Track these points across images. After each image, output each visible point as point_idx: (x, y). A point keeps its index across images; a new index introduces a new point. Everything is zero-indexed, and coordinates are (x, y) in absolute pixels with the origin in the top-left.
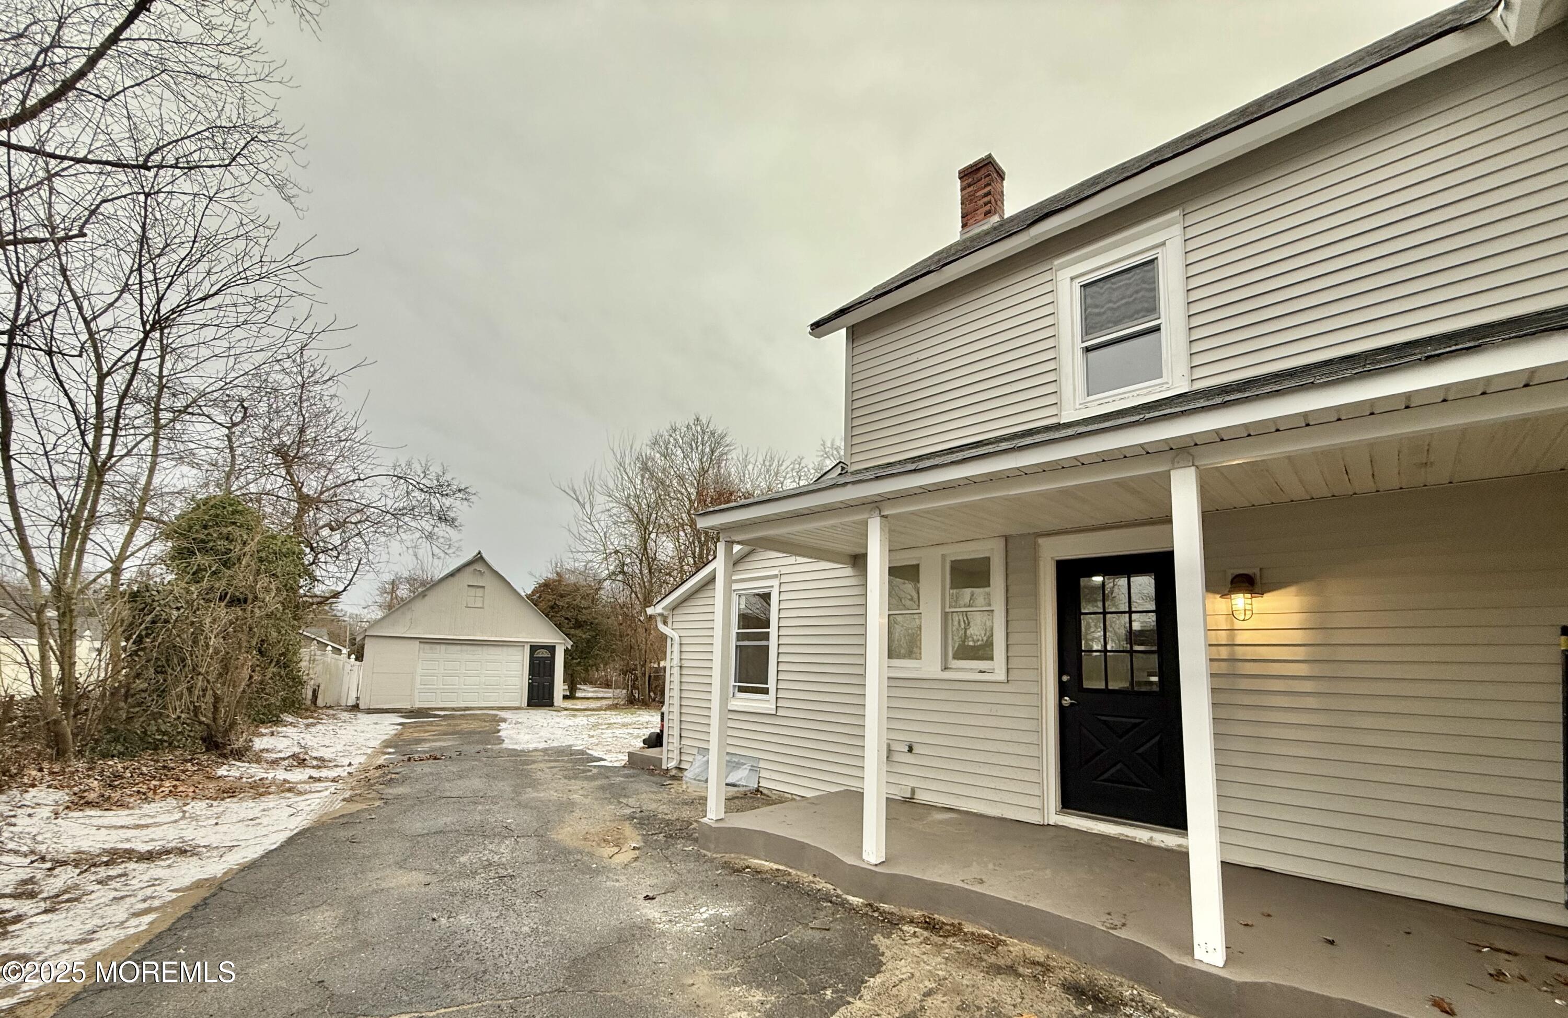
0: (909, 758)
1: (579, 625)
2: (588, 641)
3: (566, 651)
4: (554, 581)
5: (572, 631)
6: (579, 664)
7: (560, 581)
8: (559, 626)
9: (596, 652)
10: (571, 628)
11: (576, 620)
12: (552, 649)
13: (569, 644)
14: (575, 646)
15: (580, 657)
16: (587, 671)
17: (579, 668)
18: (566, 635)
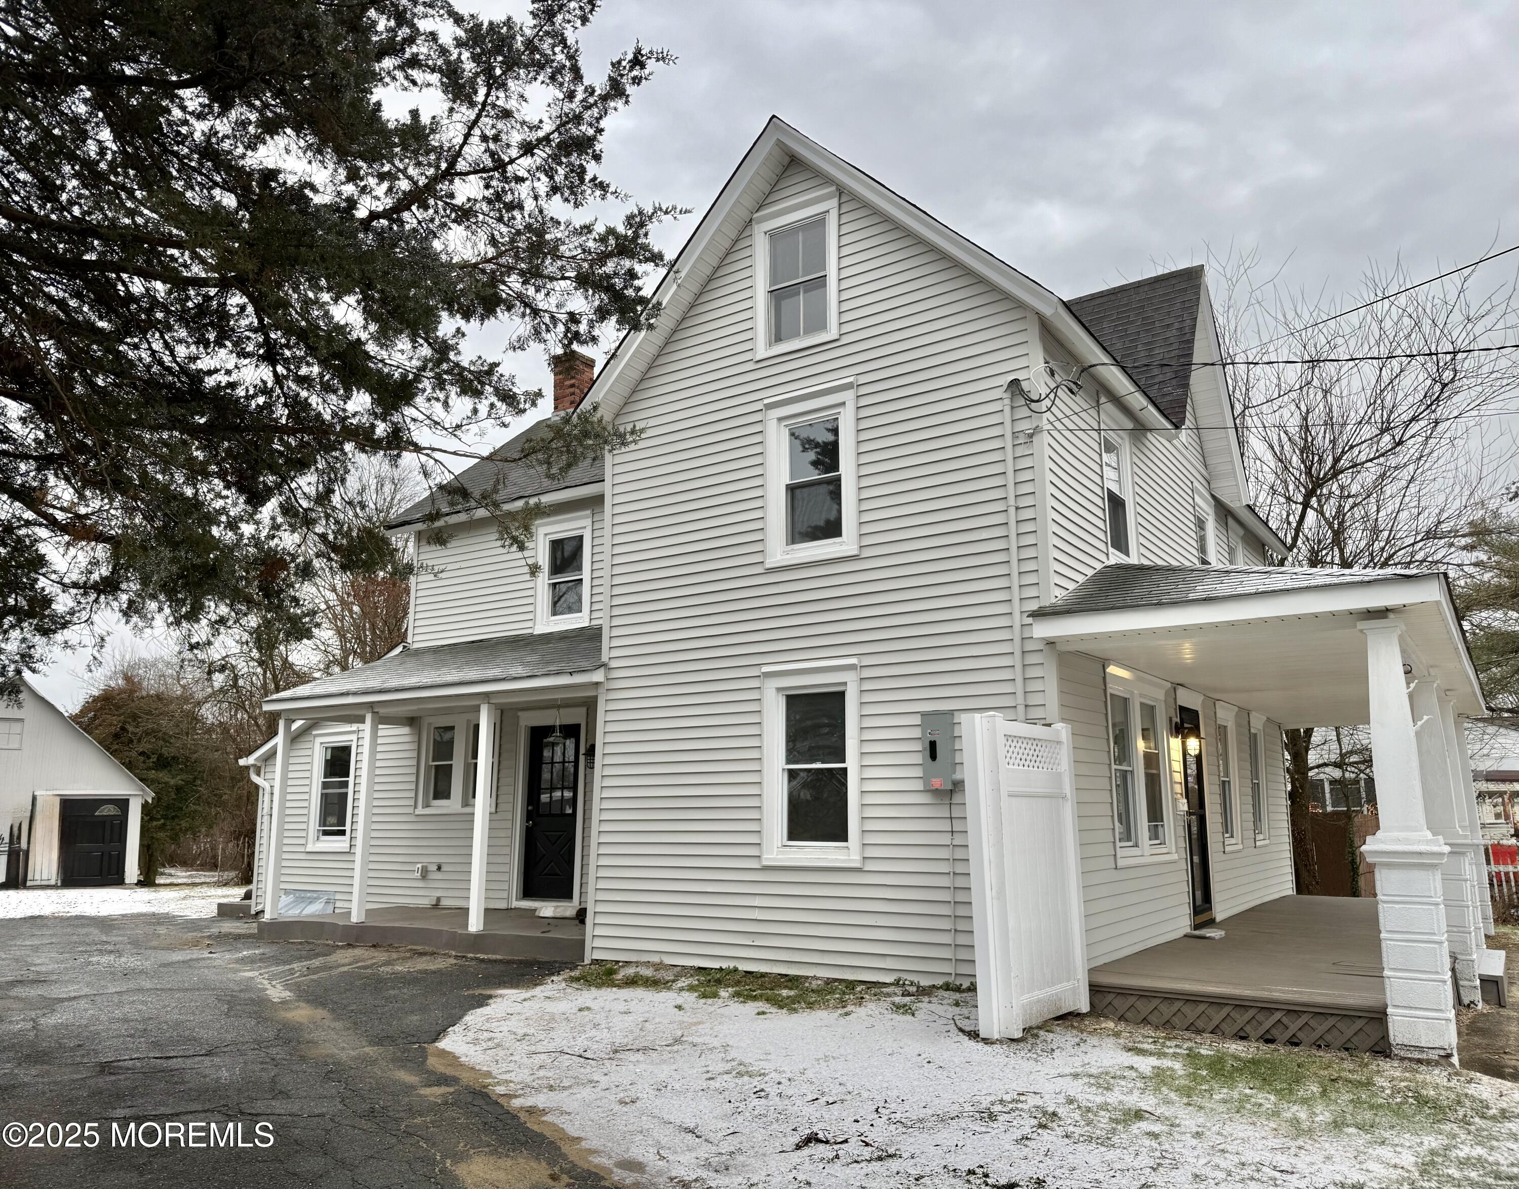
0: (439, 876)
1: (163, 763)
2: (179, 789)
3: (145, 807)
4: (121, 691)
5: (152, 774)
6: (162, 827)
7: (132, 691)
8: (130, 766)
9: (193, 807)
10: (149, 769)
11: (161, 755)
12: (123, 804)
13: (150, 796)
14: (158, 799)
15: (165, 817)
16: (175, 838)
17: (161, 835)
18: (141, 780)
